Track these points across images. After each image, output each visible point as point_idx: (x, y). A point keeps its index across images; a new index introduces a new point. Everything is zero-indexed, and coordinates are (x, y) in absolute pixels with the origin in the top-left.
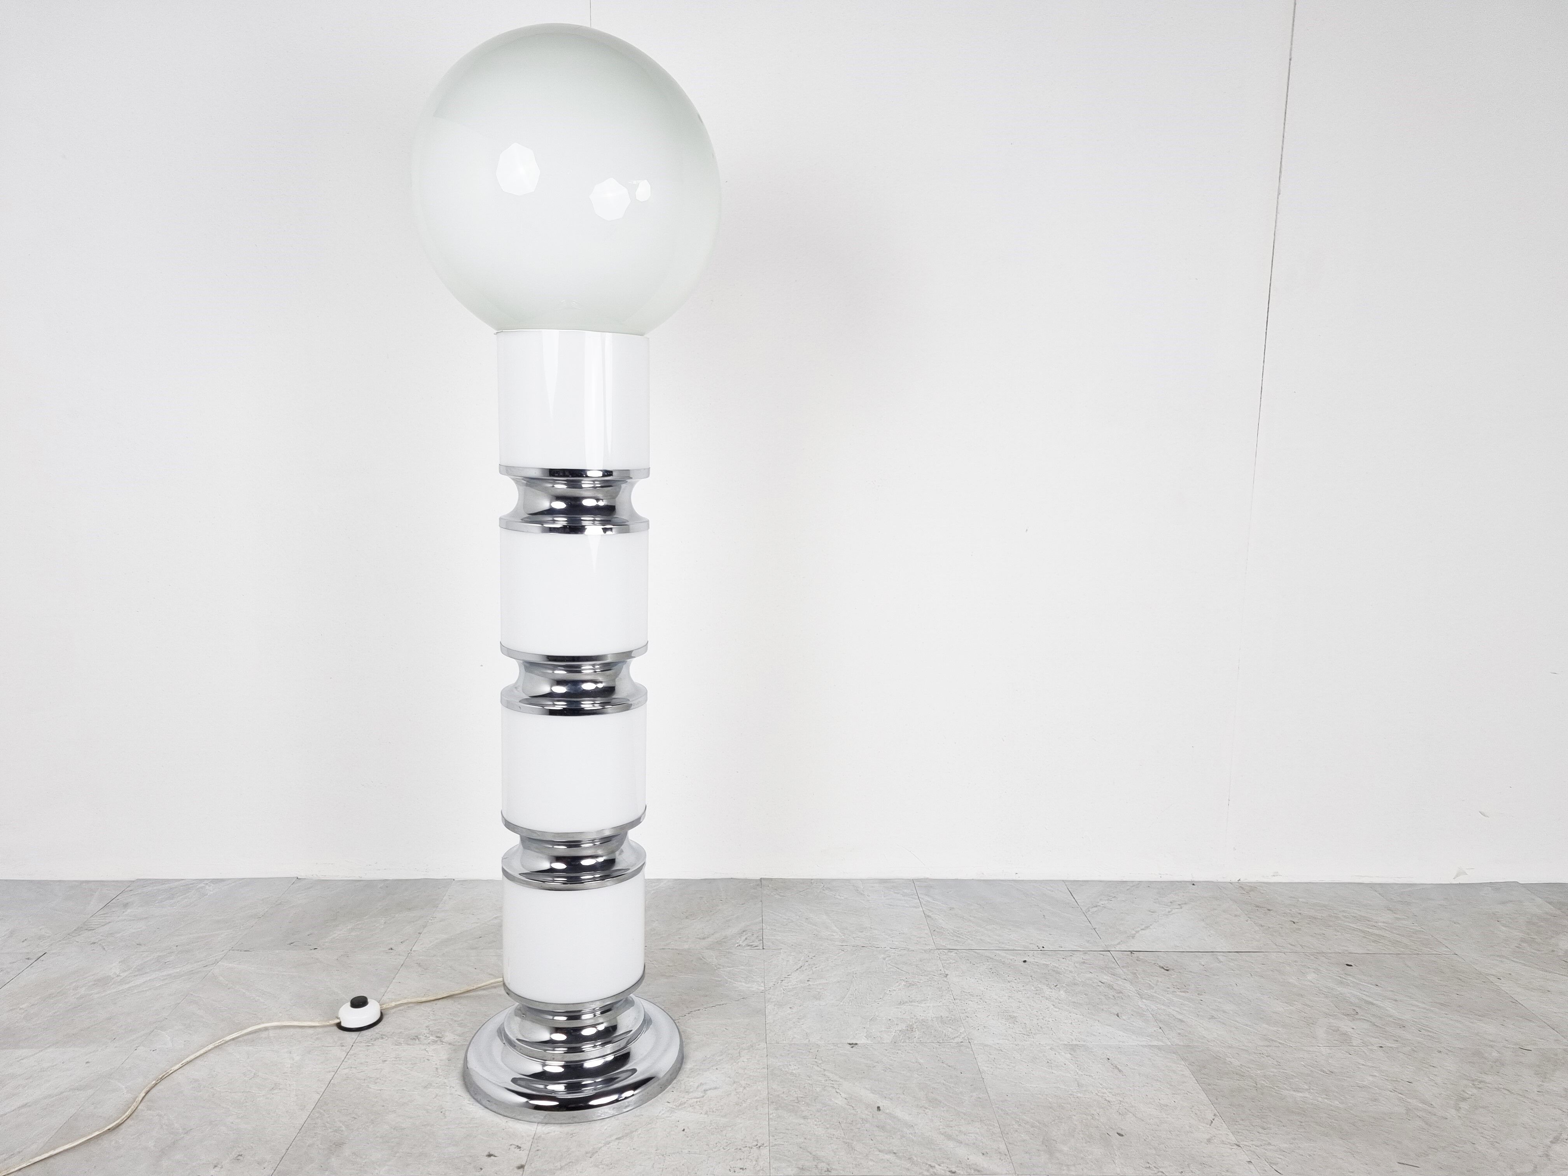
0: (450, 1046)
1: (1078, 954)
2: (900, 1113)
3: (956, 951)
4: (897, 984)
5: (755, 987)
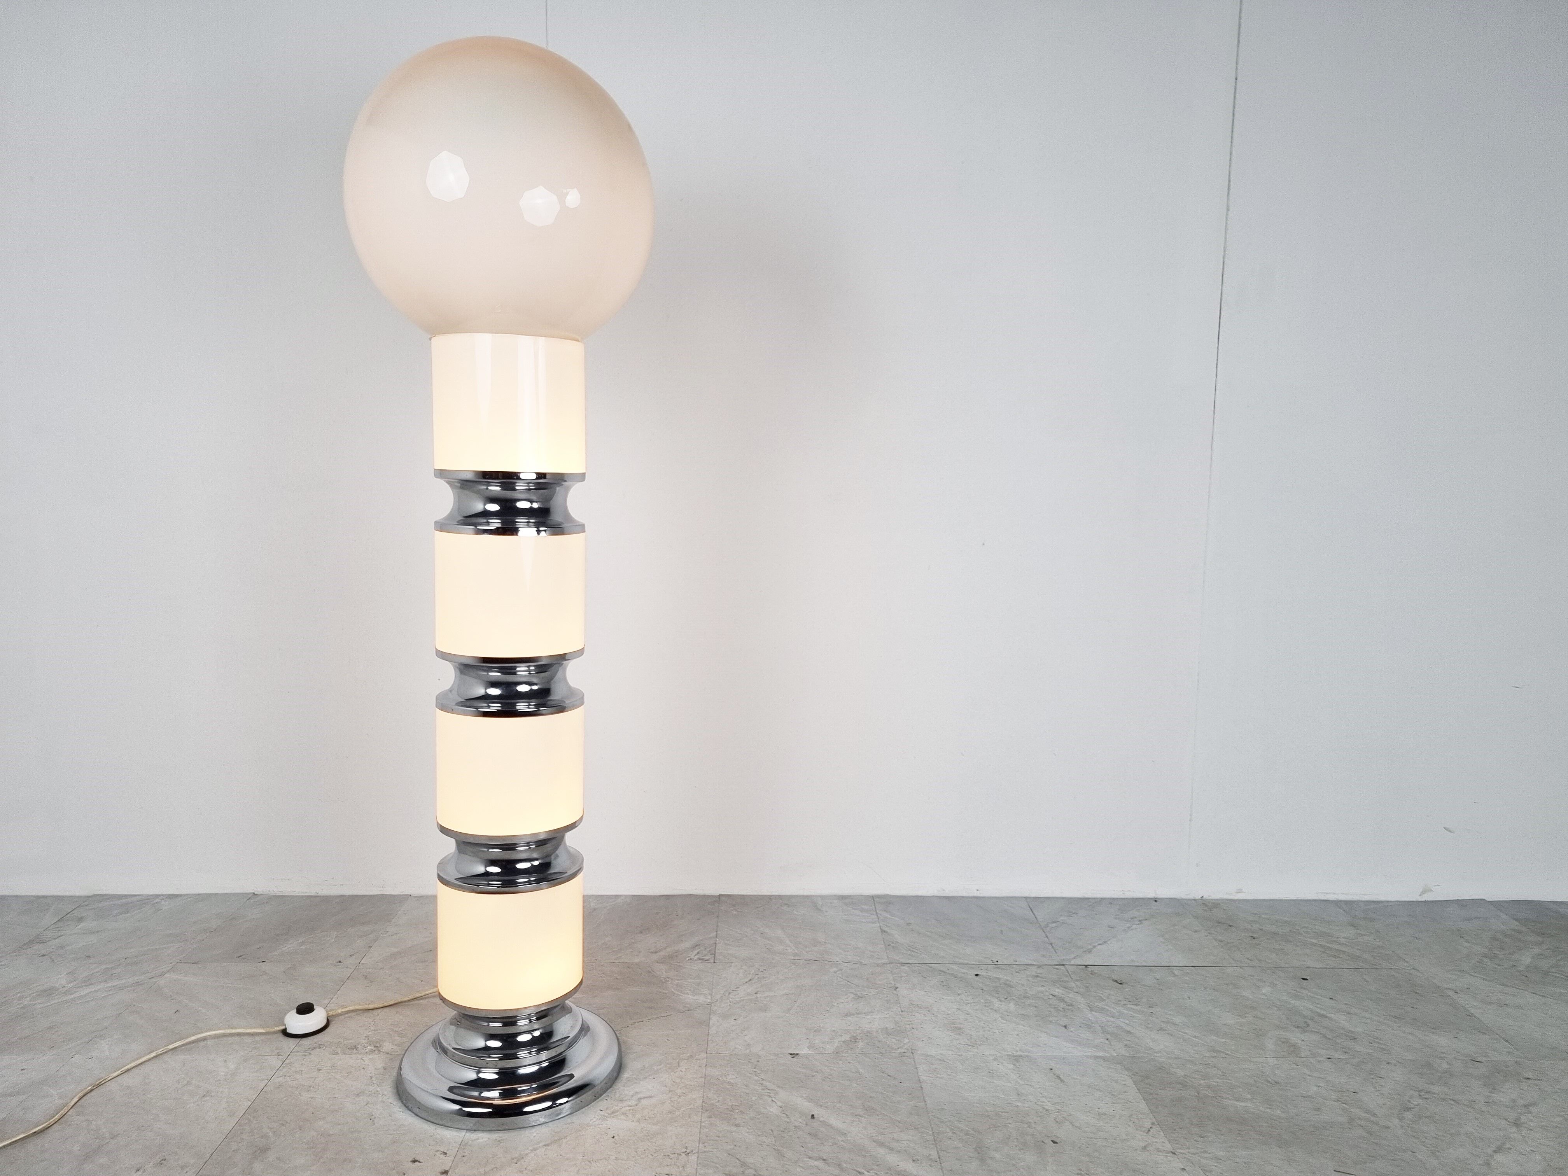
0: (388, 1056)
1: (1032, 967)
2: (834, 1121)
3: (909, 965)
4: (846, 997)
5: (701, 999)
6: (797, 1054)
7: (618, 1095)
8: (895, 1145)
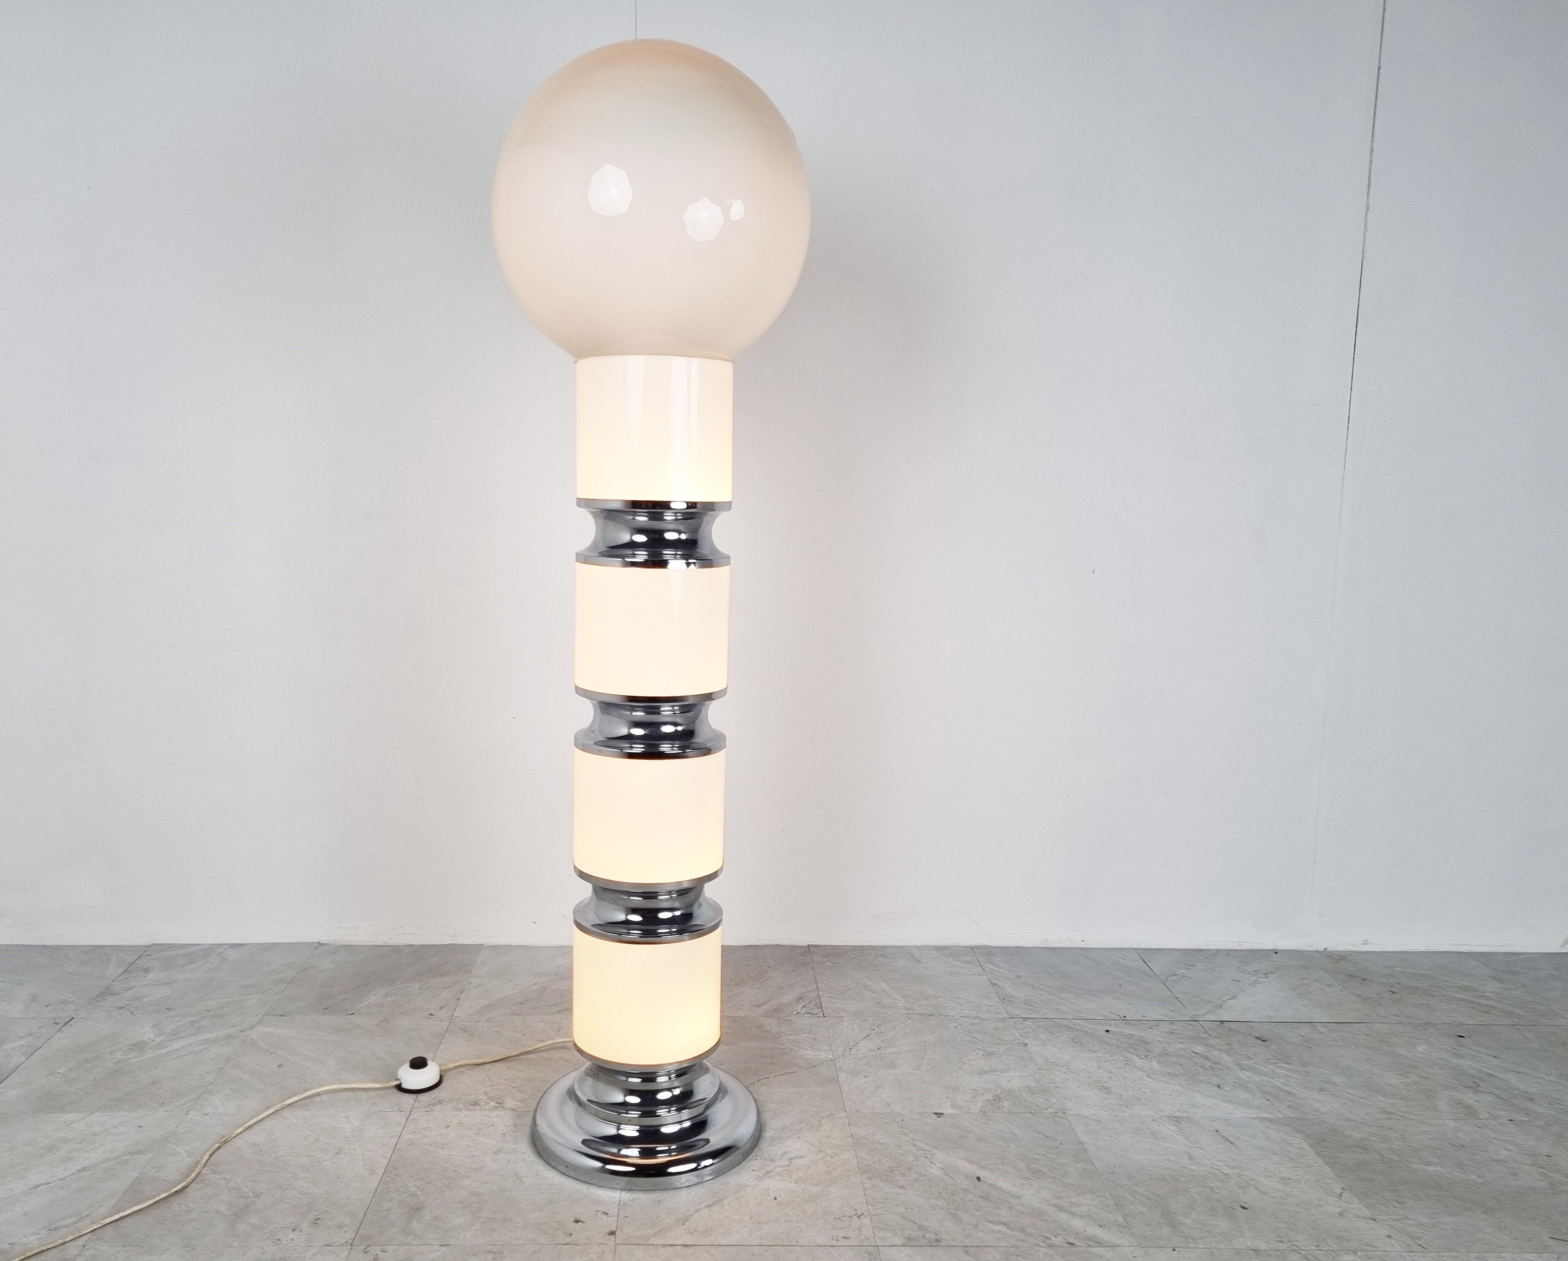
0: (513, 1112)
1: (1164, 1024)
2: (1002, 1183)
3: (1031, 1020)
4: (975, 1053)
5: (823, 1055)
6: (942, 1114)
7: (766, 1155)
8: (1074, 1209)
